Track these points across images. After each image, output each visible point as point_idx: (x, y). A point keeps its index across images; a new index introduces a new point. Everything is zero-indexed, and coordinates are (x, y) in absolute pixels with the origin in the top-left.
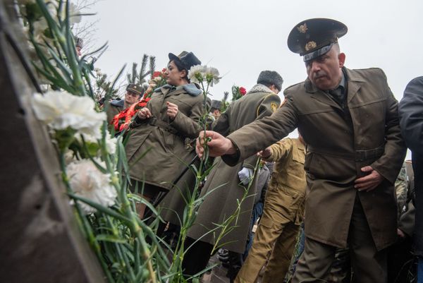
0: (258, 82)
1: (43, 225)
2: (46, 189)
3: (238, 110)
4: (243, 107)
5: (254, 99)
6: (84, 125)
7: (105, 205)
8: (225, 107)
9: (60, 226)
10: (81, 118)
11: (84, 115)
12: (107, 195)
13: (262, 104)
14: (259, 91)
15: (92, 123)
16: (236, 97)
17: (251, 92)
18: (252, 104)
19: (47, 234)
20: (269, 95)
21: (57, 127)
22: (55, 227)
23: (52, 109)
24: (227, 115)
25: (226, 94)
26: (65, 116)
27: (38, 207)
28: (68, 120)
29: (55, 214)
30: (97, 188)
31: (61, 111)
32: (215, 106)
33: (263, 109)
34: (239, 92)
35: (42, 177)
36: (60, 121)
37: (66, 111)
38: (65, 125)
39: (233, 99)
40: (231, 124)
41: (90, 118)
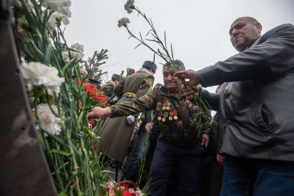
0: (143, 67)
1: (25, 139)
2: (29, 118)
3: (129, 81)
4: (133, 80)
5: (139, 76)
6: (51, 84)
7: (53, 133)
8: (122, 79)
9: (35, 141)
10: (50, 80)
11: (51, 78)
12: (55, 129)
13: (144, 79)
14: (142, 72)
15: (56, 84)
16: (128, 74)
17: (138, 72)
18: (138, 79)
19: (27, 145)
20: (148, 75)
21: (35, 84)
22: (32, 141)
23: (33, 73)
24: (123, 83)
25: (123, 72)
26: (40, 78)
27: (23, 129)
28: (42, 80)
29: (32, 134)
30: (51, 123)
31: (38, 74)
32: (116, 78)
33: (144, 82)
34: (131, 71)
35: (27, 111)
36: (37, 80)
37: (41, 75)
38: (40, 83)
39: (127, 75)
40: (125, 88)
41: (55, 80)
